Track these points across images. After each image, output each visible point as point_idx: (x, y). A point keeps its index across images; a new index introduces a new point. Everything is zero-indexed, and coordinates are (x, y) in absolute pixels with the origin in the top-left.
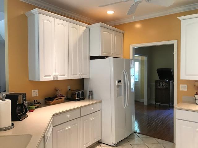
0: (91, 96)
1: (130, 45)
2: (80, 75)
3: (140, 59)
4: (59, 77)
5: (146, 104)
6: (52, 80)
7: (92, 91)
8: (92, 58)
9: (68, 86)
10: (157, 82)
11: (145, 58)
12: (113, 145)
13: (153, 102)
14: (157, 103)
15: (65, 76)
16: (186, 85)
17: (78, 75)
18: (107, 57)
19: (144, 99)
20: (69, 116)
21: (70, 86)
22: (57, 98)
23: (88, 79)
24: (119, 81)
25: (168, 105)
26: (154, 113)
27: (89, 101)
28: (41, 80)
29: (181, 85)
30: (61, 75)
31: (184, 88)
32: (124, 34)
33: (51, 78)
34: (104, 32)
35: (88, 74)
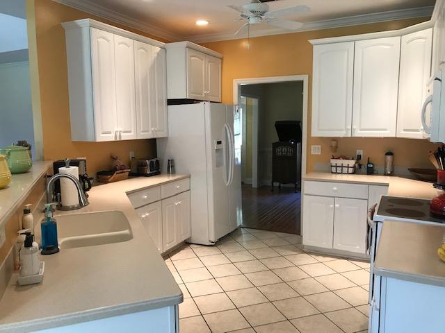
0: (171, 168)
1: (234, 80)
2: (153, 131)
3: (245, 103)
4: (122, 134)
5: (256, 187)
6: (114, 140)
7: (172, 160)
8: (171, 102)
9: (130, 153)
10: (275, 145)
11: (254, 102)
12: (211, 244)
13: (269, 182)
14: (274, 184)
15: (132, 134)
16: (320, 146)
17: (150, 133)
18: (198, 101)
19: (251, 177)
20: (146, 197)
21: (133, 153)
22: (118, 172)
23: (165, 139)
24: (219, 143)
25: (293, 185)
26: (269, 200)
27: (169, 176)
28: (99, 140)
29: (312, 146)
30: (125, 132)
31: (316, 150)
32: (222, 59)
33: (110, 138)
34: (192, 58)
35: (165, 131)
